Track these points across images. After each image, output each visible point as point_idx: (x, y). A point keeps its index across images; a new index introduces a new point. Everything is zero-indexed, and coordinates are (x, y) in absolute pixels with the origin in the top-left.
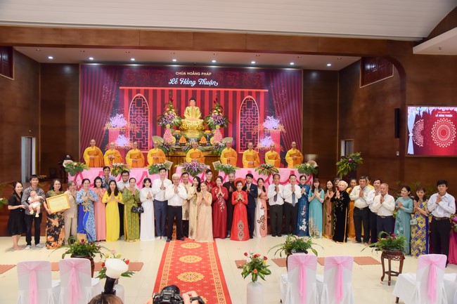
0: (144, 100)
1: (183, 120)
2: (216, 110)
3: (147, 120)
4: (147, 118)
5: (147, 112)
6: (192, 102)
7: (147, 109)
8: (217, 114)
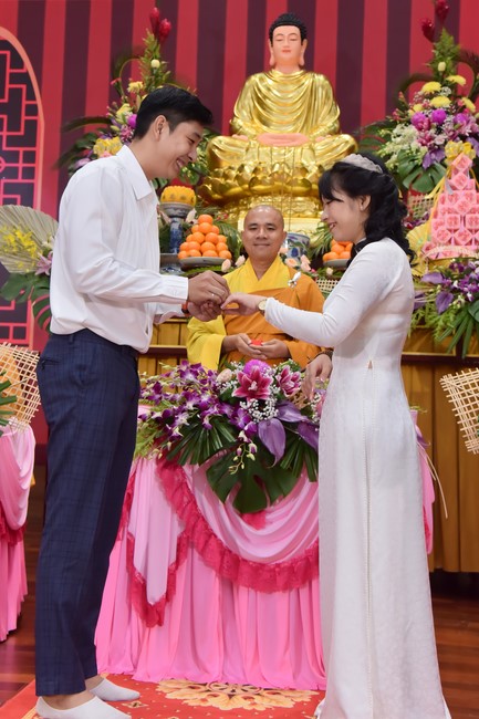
0: (17, 62)
1: (220, 141)
2: (440, 78)
3: (30, 173)
4: (30, 157)
5: (32, 126)
6: (286, 38)
7: (33, 110)
8: (442, 102)
